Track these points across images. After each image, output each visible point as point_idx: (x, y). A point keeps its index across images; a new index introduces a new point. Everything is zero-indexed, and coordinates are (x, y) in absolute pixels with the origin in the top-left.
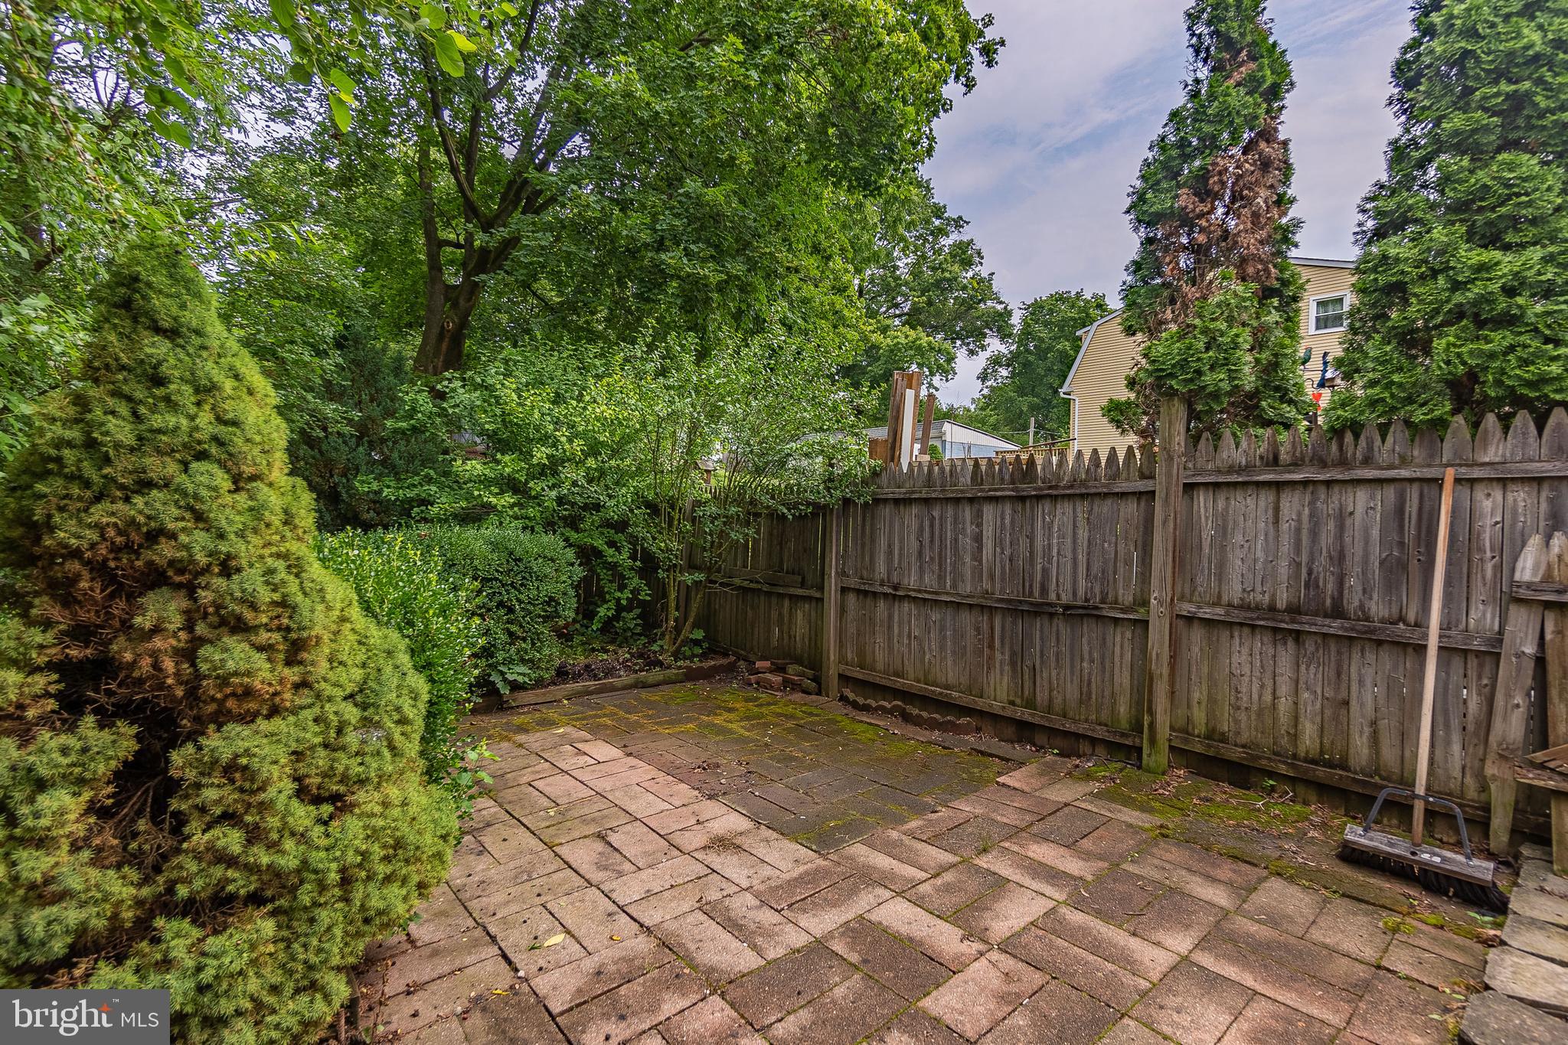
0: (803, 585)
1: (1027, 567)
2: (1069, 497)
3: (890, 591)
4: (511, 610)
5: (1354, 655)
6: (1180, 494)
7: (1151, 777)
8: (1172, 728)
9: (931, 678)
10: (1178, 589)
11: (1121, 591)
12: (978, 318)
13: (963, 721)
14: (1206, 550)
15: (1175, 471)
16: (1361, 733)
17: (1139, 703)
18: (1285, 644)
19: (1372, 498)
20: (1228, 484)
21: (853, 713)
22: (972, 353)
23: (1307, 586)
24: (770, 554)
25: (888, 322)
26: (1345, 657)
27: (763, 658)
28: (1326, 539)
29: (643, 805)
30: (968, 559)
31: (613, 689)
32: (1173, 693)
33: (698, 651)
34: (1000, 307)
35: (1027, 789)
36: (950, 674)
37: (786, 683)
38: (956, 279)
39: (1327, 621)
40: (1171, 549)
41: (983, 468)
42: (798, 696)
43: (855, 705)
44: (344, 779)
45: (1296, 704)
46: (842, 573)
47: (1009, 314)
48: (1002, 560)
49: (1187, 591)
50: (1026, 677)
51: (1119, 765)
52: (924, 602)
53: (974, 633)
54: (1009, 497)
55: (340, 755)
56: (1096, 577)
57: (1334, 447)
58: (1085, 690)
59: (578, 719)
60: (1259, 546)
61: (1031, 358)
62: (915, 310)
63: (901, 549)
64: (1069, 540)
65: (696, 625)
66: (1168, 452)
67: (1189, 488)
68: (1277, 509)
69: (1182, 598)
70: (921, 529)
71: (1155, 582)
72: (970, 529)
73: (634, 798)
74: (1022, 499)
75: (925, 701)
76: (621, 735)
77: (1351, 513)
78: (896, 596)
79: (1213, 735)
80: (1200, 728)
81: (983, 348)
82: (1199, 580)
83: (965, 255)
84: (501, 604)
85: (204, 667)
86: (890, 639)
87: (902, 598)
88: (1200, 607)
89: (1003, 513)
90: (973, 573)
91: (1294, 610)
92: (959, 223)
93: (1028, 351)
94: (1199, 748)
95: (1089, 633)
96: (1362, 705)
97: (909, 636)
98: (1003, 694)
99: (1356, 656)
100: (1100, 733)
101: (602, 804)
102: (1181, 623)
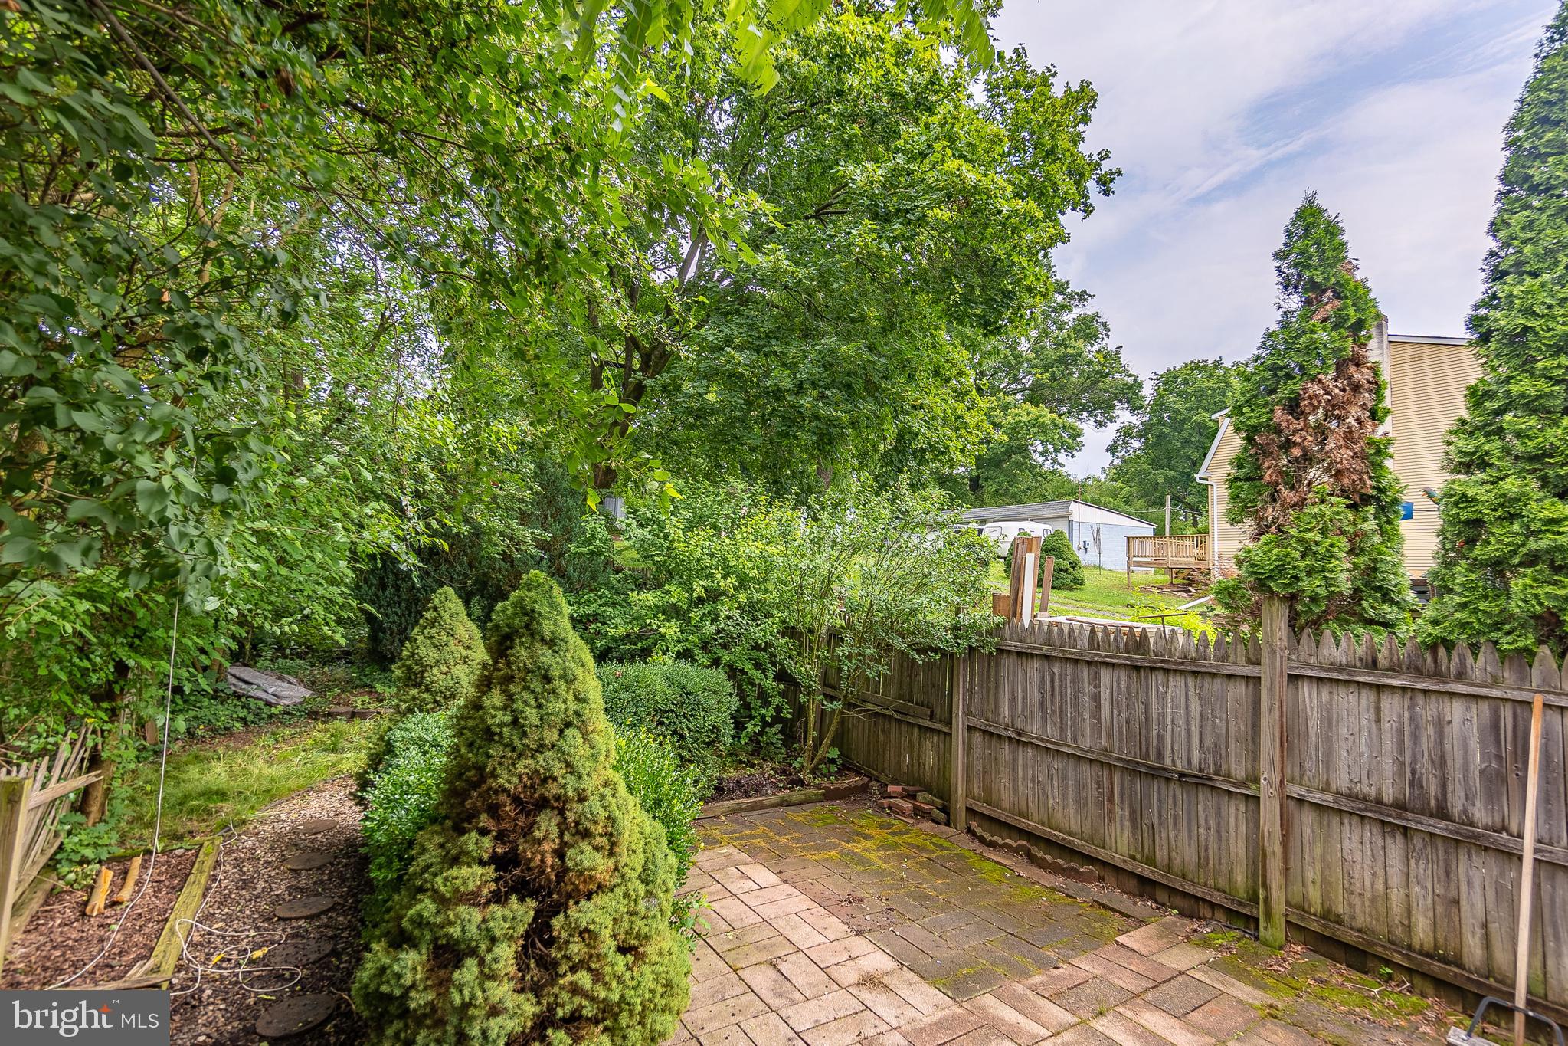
0: (932, 717)
1: (1143, 731)
2: (1181, 672)
3: (1014, 736)
4: (682, 737)
5: (1461, 857)
6: (1285, 683)
7: (1268, 950)
8: (1288, 903)
9: (1054, 822)
10: (1288, 771)
11: (1233, 766)
12: (1105, 391)
13: (1086, 868)
14: (1313, 738)
15: (1278, 664)
16: (1473, 933)
17: (1255, 875)
18: (1394, 837)
19: (1468, 710)
20: (1331, 680)
21: (981, 848)
22: (1100, 424)
23: (1411, 785)
24: (901, 683)
25: (1009, 399)
26: (1453, 857)
27: (896, 782)
28: (1428, 742)
29: (803, 936)
30: (1087, 716)
31: (761, 806)
32: (1287, 869)
33: (834, 769)
34: (1129, 380)
35: (1144, 952)
36: (1073, 822)
37: (917, 811)
38: (1079, 355)
39: (1432, 821)
40: (1277, 735)
41: (1100, 635)
42: (927, 825)
43: (982, 840)
44: (638, 936)
45: (1408, 896)
46: (969, 713)
47: (1140, 385)
48: (1119, 722)
49: (1297, 774)
50: (1146, 835)
51: (1237, 934)
52: (1047, 751)
53: (1094, 786)
54: (1125, 665)
55: (636, 919)
56: (1209, 749)
57: (1429, 660)
58: (1202, 854)
59: (736, 839)
60: (1363, 741)
61: (1166, 430)
62: (1037, 387)
63: (1024, 698)
64: (1182, 712)
65: (833, 744)
66: (1271, 646)
67: (1294, 678)
68: (1378, 709)
69: (1292, 780)
70: (1042, 683)
71: (1263, 763)
72: (1088, 689)
73: (794, 928)
74: (1137, 668)
75: (1049, 843)
76: (774, 857)
77: (1450, 722)
78: (1019, 741)
79: (1327, 915)
80: (1316, 906)
81: (1112, 419)
82: (1307, 765)
83: (1089, 329)
84: (675, 732)
85: (570, 864)
86: (1015, 780)
87: (1025, 744)
88: (1309, 792)
89: (1119, 678)
90: (1092, 729)
91: (1400, 806)
92: (1083, 297)
93: (1161, 421)
94: (1315, 927)
95: (1204, 803)
96: (1472, 906)
97: (1033, 780)
98: (1123, 847)
99: (1463, 858)
100: (1218, 898)
101: (769, 932)
102: (1292, 803)
